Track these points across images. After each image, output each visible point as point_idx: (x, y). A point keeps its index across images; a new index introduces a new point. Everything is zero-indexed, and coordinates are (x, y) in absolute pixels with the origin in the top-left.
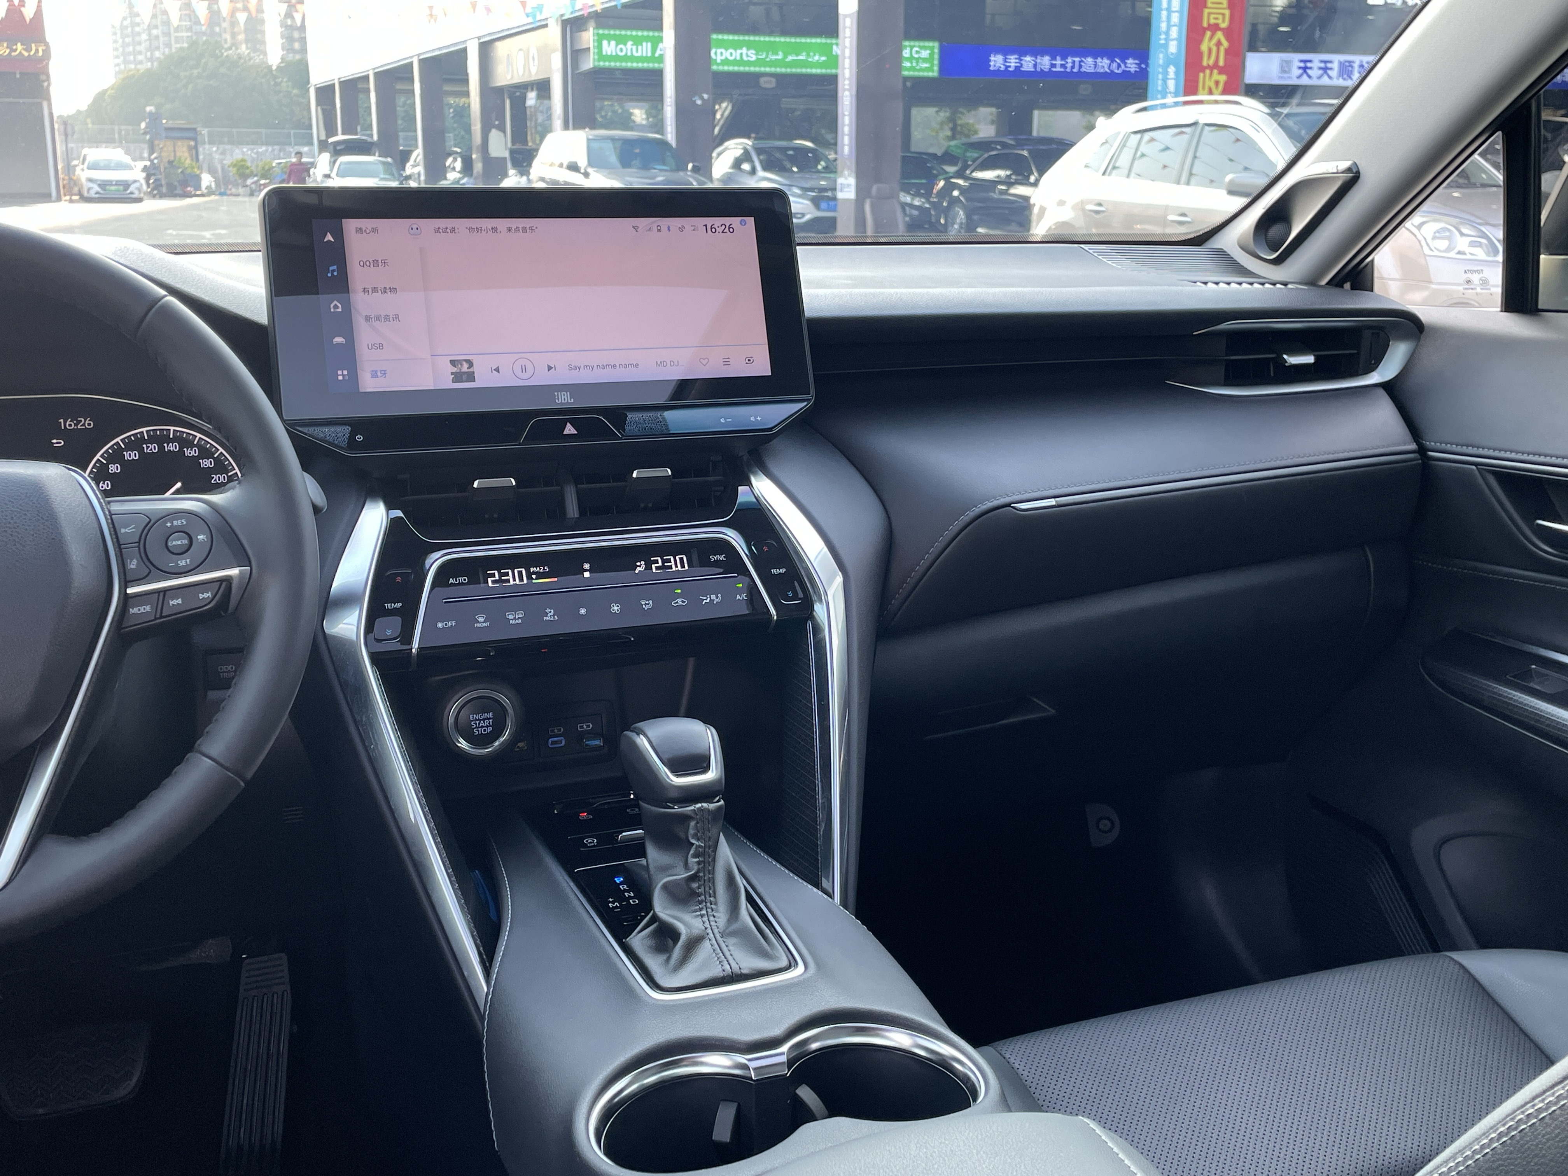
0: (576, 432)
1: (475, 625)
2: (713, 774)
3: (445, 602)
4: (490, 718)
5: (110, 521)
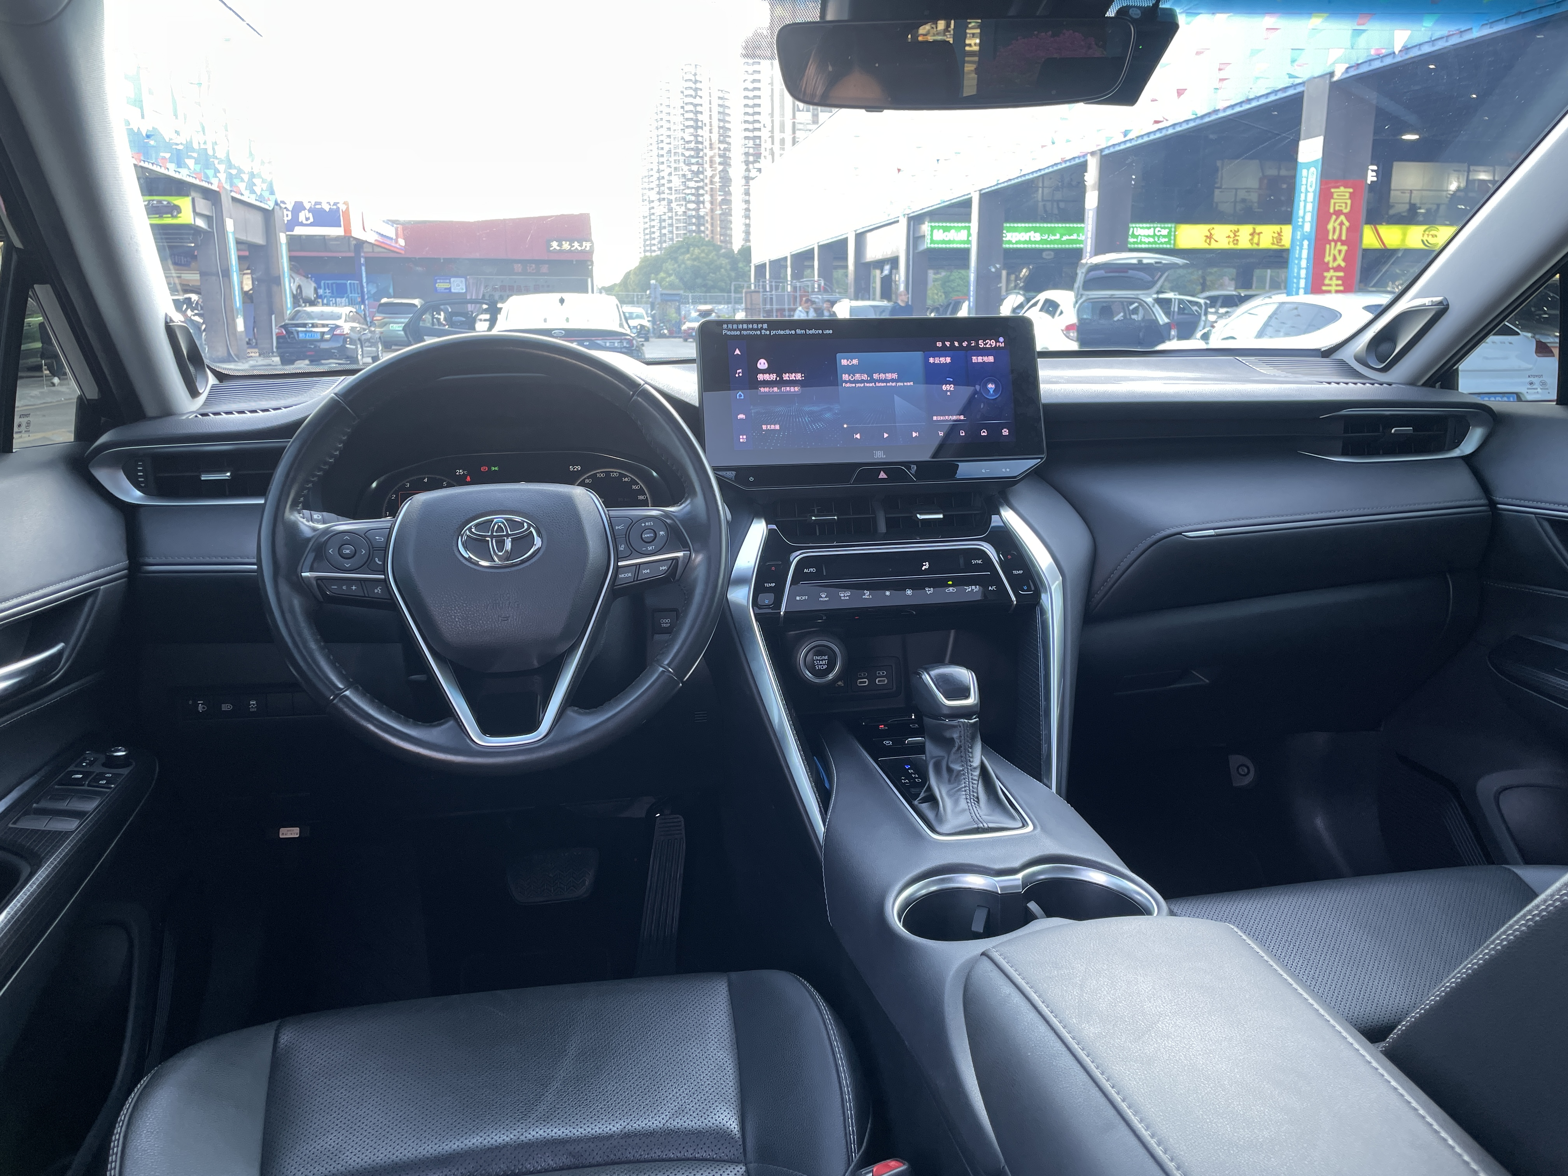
0: (887, 477)
2: (972, 700)
3: (802, 584)
4: (827, 660)
5: (610, 522)
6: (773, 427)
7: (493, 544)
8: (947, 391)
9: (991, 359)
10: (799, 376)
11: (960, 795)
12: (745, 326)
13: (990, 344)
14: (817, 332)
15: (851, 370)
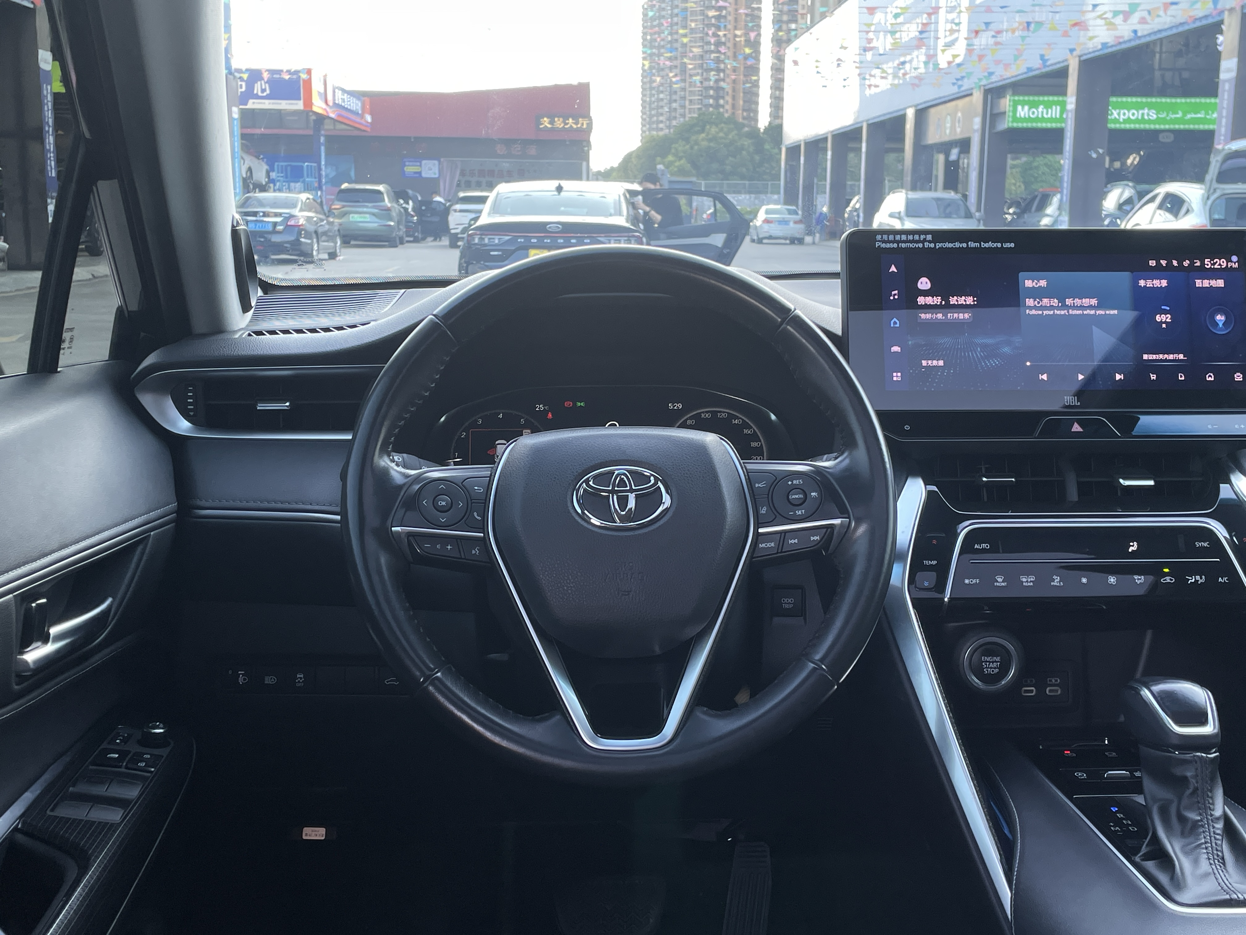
0: (1082, 430)
1: (995, 584)
2: (1210, 729)
3: (972, 563)
4: (998, 662)
5: (747, 477)
6: (935, 363)
7: (614, 501)
8: (1162, 322)
9: (1220, 283)
10: (970, 300)
11: (1199, 853)
12: (904, 237)
13: (1220, 265)
14: (995, 245)
15: (1037, 294)
